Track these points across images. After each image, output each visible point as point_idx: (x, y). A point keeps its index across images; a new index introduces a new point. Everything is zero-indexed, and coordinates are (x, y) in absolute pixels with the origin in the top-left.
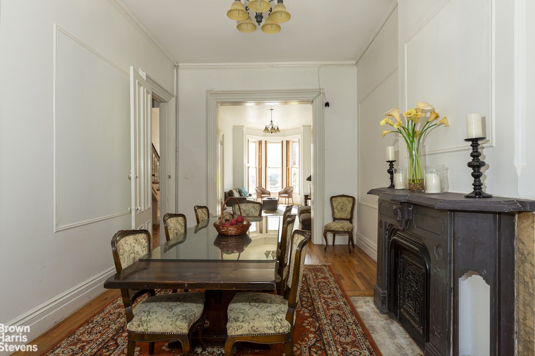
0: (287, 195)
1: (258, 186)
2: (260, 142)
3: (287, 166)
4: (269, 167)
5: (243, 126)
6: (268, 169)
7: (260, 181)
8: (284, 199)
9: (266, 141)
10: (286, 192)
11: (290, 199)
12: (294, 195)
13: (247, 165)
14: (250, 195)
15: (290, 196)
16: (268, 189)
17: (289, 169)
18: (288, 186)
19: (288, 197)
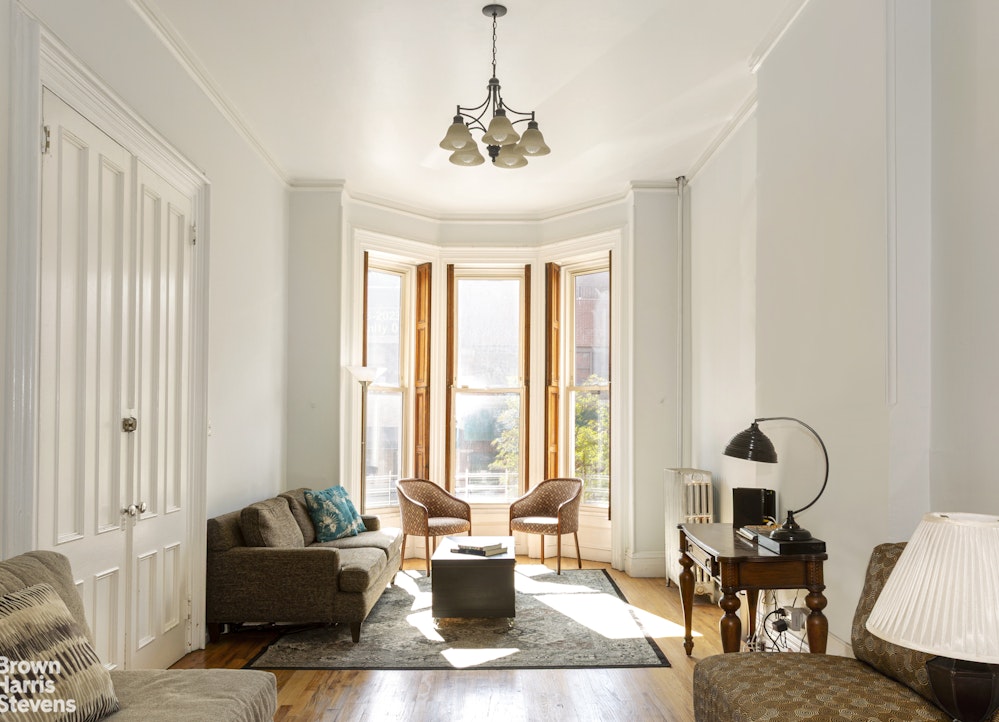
0: (554, 521)
1: (411, 476)
2: (424, 272)
3: (548, 382)
4: (465, 389)
5: (340, 184)
6: (458, 399)
7: (422, 450)
8: (538, 537)
9: (450, 268)
10: (544, 504)
11: (568, 539)
12: (583, 519)
13: (364, 374)
14: (371, 525)
15: (567, 525)
16: (462, 492)
17: (556, 396)
18: (551, 476)
19: (559, 530)
